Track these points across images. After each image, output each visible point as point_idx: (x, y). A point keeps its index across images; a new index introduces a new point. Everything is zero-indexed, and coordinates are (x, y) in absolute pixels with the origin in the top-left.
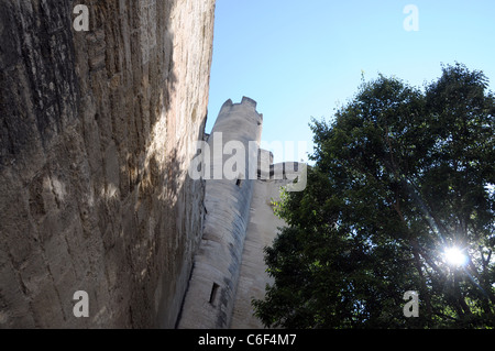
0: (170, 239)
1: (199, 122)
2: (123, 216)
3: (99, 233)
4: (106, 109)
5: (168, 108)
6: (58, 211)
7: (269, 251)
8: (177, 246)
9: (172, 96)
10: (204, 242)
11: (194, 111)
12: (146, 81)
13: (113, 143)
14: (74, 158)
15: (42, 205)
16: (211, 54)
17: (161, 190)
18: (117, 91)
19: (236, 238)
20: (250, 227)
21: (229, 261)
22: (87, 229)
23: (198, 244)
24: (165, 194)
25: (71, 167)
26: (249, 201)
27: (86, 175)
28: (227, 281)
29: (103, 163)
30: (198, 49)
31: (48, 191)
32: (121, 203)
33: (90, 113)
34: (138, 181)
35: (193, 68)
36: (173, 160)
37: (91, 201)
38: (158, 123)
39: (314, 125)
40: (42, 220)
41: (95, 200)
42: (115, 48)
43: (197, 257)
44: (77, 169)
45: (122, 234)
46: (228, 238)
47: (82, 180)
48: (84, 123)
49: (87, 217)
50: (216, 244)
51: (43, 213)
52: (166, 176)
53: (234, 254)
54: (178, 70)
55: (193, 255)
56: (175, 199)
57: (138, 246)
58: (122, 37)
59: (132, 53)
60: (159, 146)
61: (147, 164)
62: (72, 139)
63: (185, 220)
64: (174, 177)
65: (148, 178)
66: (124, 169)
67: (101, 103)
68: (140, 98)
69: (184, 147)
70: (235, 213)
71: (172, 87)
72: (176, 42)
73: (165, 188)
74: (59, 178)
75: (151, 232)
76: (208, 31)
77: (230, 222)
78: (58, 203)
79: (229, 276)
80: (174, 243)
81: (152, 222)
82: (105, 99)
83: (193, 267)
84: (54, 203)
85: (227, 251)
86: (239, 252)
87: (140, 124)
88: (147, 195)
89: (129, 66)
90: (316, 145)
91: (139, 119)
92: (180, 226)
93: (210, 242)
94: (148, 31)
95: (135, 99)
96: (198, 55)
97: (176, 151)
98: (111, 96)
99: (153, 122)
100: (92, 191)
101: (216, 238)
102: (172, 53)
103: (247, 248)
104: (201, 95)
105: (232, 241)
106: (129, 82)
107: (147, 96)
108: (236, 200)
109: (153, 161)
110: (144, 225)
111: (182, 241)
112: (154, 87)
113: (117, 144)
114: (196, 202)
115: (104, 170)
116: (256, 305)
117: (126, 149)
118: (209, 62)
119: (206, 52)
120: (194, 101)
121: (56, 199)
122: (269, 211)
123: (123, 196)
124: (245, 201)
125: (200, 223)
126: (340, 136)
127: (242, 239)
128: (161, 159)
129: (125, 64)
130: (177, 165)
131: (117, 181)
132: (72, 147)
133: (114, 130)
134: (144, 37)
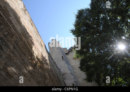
0: (54, 77)
1: (44, 47)
2: (37, 74)
3: (33, 79)
4: (16, 45)
5: (34, 44)
6: (16, 76)
7: (80, 68)
8: (57, 79)
9: (33, 41)
10: (64, 76)
11: (41, 44)
12: (23, 37)
13: (23, 54)
14: (13, 60)
15: (10, 75)
16: (37, 30)
17: (44, 65)
18: (16, 40)
19: (70, 71)
20: (72, 67)
21: (72, 77)
22: (29, 79)
23: (63, 77)
24: (46, 66)
25: (14, 63)
26: (68, 61)
27: (20, 64)
28: (75, 82)
29: (23, 60)
30: (33, 29)
31: (10, 71)
32: (35, 70)
33: (12, 47)
34: (36, 64)
35: (34, 34)
36: (43, 57)
37: (26, 71)
38: (33, 48)
39: (71, 31)
40: (13, 79)
41: (27, 71)
42: (9, 29)
43: (64, 81)
44: (16, 62)
45: (40, 79)
46: (69, 72)
47: (19, 66)
48: (11, 50)
49: (26, 75)
50: (67, 75)
51: (12, 77)
52: (43, 62)
53: (72, 75)
54: (30, 34)
55: (63, 81)
56: (49, 67)
57: (47, 81)
58: (9, 27)
59: (15, 30)
60: (37, 54)
61: (36, 59)
62: (10, 55)
63: (55, 72)
64: (46, 61)
65: (39, 63)
66: (30, 61)
67: (13, 44)
68: (24, 42)
69: (44, 53)
70: (66, 65)
71: (32, 39)
72: (26, 27)
73: (45, 65)
74: (12, 66)
75: (48, 77)
76: (33, 24)
77: (67, 68)
78: (15, 73)
79: (75, 80)
80: (56, 78)
81: (47, 74)
82: (14, 43)
83: (65, 83)
84: (14, 74)
85: (70, 75)
86: (73, 74)
87: (28, 48)
88: (41, 67)
89: (16, 34)
90: (74, 35)
91: (27, 47)
92: (55, 73)
93: (65, 75)
94: (16, 25)
95: (23, 42)
96: (34, 31)
97: (42, 55)
98: (15, 42)
99: (32, 48)
100: (24, 68)
101: (66, 74)
102: (26, 30)
103: (75, 72)
104: (41, 40)
105: (70, 72)
106: (18, 38)
107: (26, 41)
108: (65, 62)
109: (37, 58)
110: (45, 76)
111: (58, 77)
112: (26, 39)
113: (24, 54)
114: (56, 67)
115: (25, 62)
116: (85, 80)
117: (28, 56)
118: (38, 32)
119: (35, 29)
120: (39, 42)
121: (14, 72)
122: (74, 60)
123: (34, 68)
124: (67, 61)
125: (60, 72)
126: (78, 28)
127: (72, 70)
128: (40, 57)
129: (14, 33)
130: (45, 58)
131: (30, 64)
132: (11, 57)
133: (21, 51)
134: (16, 26)
